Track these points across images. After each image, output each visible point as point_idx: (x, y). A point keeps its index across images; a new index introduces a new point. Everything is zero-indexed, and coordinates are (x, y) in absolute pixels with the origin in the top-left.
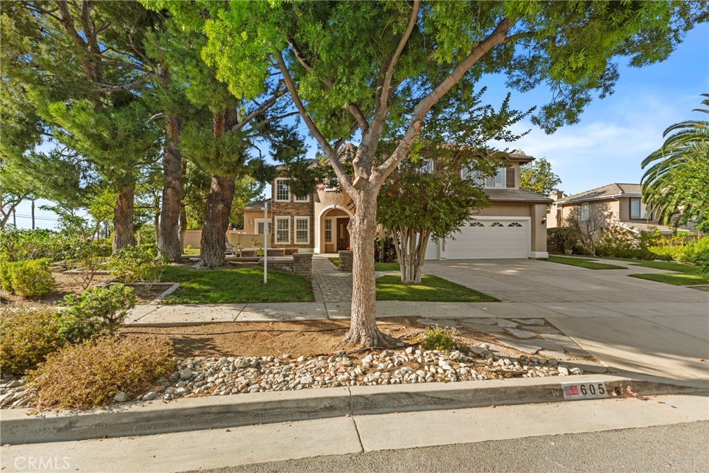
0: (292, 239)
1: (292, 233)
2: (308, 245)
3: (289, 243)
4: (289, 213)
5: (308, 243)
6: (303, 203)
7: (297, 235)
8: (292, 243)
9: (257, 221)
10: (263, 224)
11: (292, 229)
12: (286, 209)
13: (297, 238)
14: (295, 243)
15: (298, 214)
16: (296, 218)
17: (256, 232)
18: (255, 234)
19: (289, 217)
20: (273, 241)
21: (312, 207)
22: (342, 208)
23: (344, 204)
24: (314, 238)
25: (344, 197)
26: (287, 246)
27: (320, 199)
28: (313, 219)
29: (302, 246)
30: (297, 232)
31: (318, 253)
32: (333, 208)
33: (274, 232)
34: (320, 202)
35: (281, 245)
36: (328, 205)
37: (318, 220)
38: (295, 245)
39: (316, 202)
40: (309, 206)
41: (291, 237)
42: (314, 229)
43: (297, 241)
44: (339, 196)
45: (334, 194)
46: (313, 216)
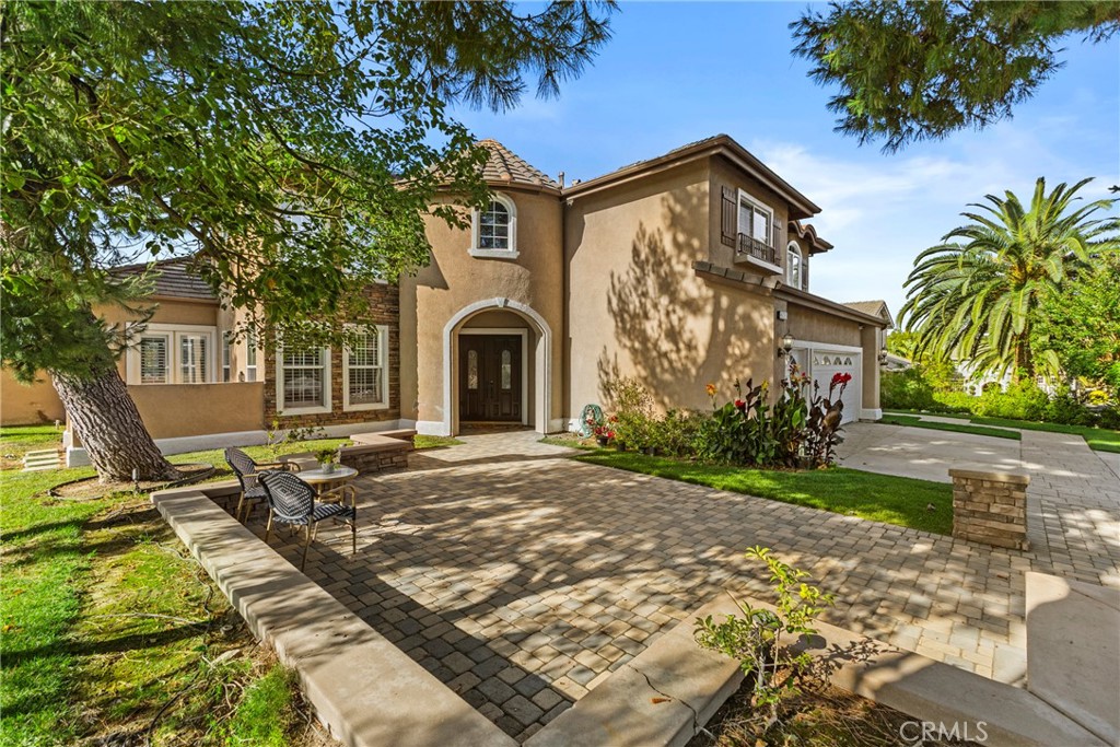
0: (337, 396)
1: (337, 376)
2: (384, 412)
3: (328, 409)
5: (385, 405)
6: (370, 285)
7: (352, 381)
8: (338, 407)
10: (161, 342)
11: (337, 366)
13: (353, 391)
14: (347, 407)
16: (347, 330)
20: (269, 404)
21: (394, 298)
22: (524, 308)
23: (529, 297)
24: (399, 391)
25: (530, 278)
26: (321, 420)
27: (446, 278)
28: (397, 333)
29: (368, 416)
30: (352, 372)
31: (442, 435)
32: (501, 306)
33: (272, 376)
34: (446, 287)
35: (300, 416)
36: (479, 299)
37: (438, 338)
38: (346, 414)
39: (426, 284)
40: (388, 297)
41: (333, 390)
42: (399, 363)
43: (352, 403)
44: (516, 275)
45: (501, 266)
46: (398, 327)
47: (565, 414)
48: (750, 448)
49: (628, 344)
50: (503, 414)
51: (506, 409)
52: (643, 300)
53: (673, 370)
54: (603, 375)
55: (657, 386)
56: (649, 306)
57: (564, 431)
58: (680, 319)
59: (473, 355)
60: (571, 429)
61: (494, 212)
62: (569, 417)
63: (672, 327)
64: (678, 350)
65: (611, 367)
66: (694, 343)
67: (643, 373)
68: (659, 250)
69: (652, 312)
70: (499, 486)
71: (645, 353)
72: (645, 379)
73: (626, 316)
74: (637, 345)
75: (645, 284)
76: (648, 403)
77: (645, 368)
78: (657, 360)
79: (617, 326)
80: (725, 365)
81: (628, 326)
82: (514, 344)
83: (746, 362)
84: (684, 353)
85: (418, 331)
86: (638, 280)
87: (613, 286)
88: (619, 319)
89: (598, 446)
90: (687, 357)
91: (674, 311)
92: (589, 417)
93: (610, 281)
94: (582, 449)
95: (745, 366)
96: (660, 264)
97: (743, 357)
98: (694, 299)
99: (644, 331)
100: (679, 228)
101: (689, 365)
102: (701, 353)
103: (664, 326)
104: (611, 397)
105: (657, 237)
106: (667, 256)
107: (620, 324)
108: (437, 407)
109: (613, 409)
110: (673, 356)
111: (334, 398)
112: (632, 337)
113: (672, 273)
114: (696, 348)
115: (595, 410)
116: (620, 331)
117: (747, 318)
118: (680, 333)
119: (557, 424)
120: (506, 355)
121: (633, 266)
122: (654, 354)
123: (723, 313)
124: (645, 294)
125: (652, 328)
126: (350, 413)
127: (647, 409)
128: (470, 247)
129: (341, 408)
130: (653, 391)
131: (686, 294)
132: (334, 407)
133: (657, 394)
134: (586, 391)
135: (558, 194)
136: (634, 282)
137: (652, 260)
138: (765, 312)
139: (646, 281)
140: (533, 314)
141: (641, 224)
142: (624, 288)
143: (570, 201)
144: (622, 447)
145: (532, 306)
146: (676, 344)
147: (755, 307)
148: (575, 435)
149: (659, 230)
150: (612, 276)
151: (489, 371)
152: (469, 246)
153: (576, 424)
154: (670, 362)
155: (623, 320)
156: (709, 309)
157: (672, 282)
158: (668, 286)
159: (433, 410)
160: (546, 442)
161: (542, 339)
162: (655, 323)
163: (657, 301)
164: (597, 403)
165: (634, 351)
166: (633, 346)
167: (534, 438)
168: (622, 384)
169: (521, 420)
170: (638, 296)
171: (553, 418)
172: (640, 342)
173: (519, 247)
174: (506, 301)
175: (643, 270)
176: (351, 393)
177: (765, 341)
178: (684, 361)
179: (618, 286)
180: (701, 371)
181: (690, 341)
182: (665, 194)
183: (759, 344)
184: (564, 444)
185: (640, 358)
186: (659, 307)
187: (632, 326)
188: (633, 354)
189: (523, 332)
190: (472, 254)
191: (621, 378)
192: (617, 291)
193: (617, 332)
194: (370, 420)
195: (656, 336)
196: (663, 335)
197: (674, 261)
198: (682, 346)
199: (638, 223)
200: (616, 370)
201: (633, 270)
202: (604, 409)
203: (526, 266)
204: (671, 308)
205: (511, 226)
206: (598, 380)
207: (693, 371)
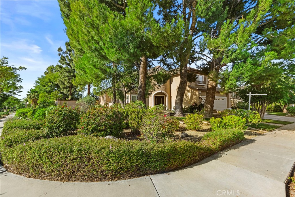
23: (165, 90)
25: (165, 87)
36: (158, 91)
37: (152, 97)
47: (171, 108)
80: (193, 99)
84: (187, 98)
98: (188, 90)
102: (190, 98)
117: (195, 93)
118: (187, 95)
120: (161, 99)
123: (192, 92)
145: (165, 92)
150: (177, 87)
161: (167, 96)
174: (162, 91)
183: (197, 97)
189: (164, 95)
207: (189, 100)
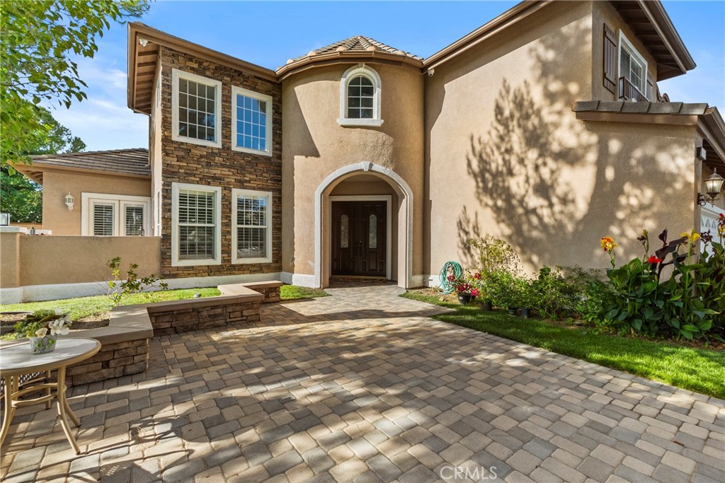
0: (226, 250)
1: (227, 233)
2: (268, 266)
3: (218, 262)
4: (216, 180)
5: (269, 259)
6: (256, 157)
7: (240, 238)
8: (226, 260)
9: (90, 200)
10: (109, 208)
11: (227, 225)
12: (209, 165)
13: (240, 246)
14: (235, 260)
15: (241, 184)
16: (237, 194)
17: (87, 229)
18: (84, 234)
19: (218, 190)
20: (165, 256)
21: (277, 168)
22: (388, 171)
23: (392, 162)
24: (281, 248)
25: (393, 144)
26: (211, 271)
27: (317, 147)
28: (280, 199)
29: (253, 269)
30: (240, 230)
31: (314, 287)
32: (366, 170)
33: (168, 231)
34: (317, 155)
35: (193, 267)
36: (346, 164)
37: (310, 200)
38: (234, 266)
39: (301, 154)
40: (272, 167)
41: (223, 245)
42: (281, 224)
43: (239, 257)
44: (380, 141)
45: (366, 134)
46: (280, 193)
47: (425, 270)
48: (667, 317)
49: (490, 202)
50: (370, 270)
51: (373, 266)
52: (507, 157)
53: (544, 227)
54: (463, 234)
55: (523, 242)
56: (514, 161)
57: (424, 286)
58: (552, 172)
59: (345, 220)
60: (431, 284)
61: (361, 86)
62: (429, 274)
63: (542, 180)
64: (551, 205)
65: (471, 226)
66: (570, 197)
67: (507, 231)
68: (526, 103)
69: (517, 168)
70: (346, 356)
71: (509, 210)
72: (510, 237)
73: (487, 175)
74: (500, 203)
75: (510, 141)
76: (513, 261)
77: (508, 226)
78: (524, 218)
79: (478, 187)
80: (615, 218)
81: (490, 185)
82: (380, 209)
83: (648, 213)
84: (557, 208)
85: (295, 195)
86: (502, 138)
87: (473, 148)
88: (479, 180)
89: (459, 303)
90: (562, 212)
91: (545, 164)
92: (449, 274)
93: (469, 143)
94: (443, 305)
95: (645, 218)
96: (527, 117)
97: (642, 207)
98: (570, 149)
99: (508, 188)
100: (551, 77)
101: (565, 221)
102: (581, 208)
103: (532, 181)
104: (472, 256)
105: (524, 90)
106: (536, 107)
107: (481, 185)
108: (309, 262)
109: (474, 267)
110: (545, 212)
111: (223, 252)
112: (495, 195)
113: (543, 125)
114: (573, 201)
115: (455, 267)
116: (480, 191)
117: (649, 161)
118: (552, 186)
119: (418, 279)
120: (373, 220)
121: (496, 124)
122: (520, 211)
123: (610, 160)
124: (509, 151)
125: (518, 184)
126: (237, 265)
127: (512, 267)
128: (339, 117)
129: (229, 261)
130: (518, 249)
131: (560, 144)
132: (223, 260)
133: (523, 252)
134: (445, 250)
135: (420, 65)
136: (497, 140)
137: (517, 115)
138: (677, 150)
139: (510, 137)
140: (396, 177)
141: (505, 81)
142: (485, 148)
143: (431, 71)
144: (488, 306)
145: (396, 170)
146: (547, 198)
147: (662, 148)
148: (435, 290)
149: (525, 82)
150: (472, 138)
151: (358, 231)
152: (337, 115)
153: (436, 280)
154: (540, 218)
155: (484, 181)
156: (592, 157)
157: (542, 133)
158: (536, 139)
159: (306, 264)
160: (407, 297)
161: (404, 201)
162: (521, 179)
163: (523, 156)
164: (456, 260)
165: (497, 210)
166: (495, 205)
167: (396, 292)
168: (484, 241)
169: (385, 276)
170: (501, 154)
171: (414, 274)
172: (503, 200)
173: (384, 115)
174: (371, 165)
175: (506, 126)
176: (239, 248)
177: (678, 186)
178: (558, 216)
179: (478, 148)
180: (581, 228)
181: (566, 194)
182: (533, 44)
183: (669, 191)
184: (425, 300)
185: (503, 216)
186: (526, 162)
187: (493, 185)
188: (495, 212)
189: (388, 198)
190: (340, 124)
191: (483, 236)
192: (477, 154)
193: (478, 192)
194: (255, 272)
195: (523, 192)
196: (531, 191)
197: (544, 113)
198: (555, 200)
199: (501, 80)
200: (476, 229)
201: (496, 128)
202: (464, 267)
203: (389, 133)
204: (540, 161)
205: (377, 97)
206: (458, 239)
207: (570, 227)
